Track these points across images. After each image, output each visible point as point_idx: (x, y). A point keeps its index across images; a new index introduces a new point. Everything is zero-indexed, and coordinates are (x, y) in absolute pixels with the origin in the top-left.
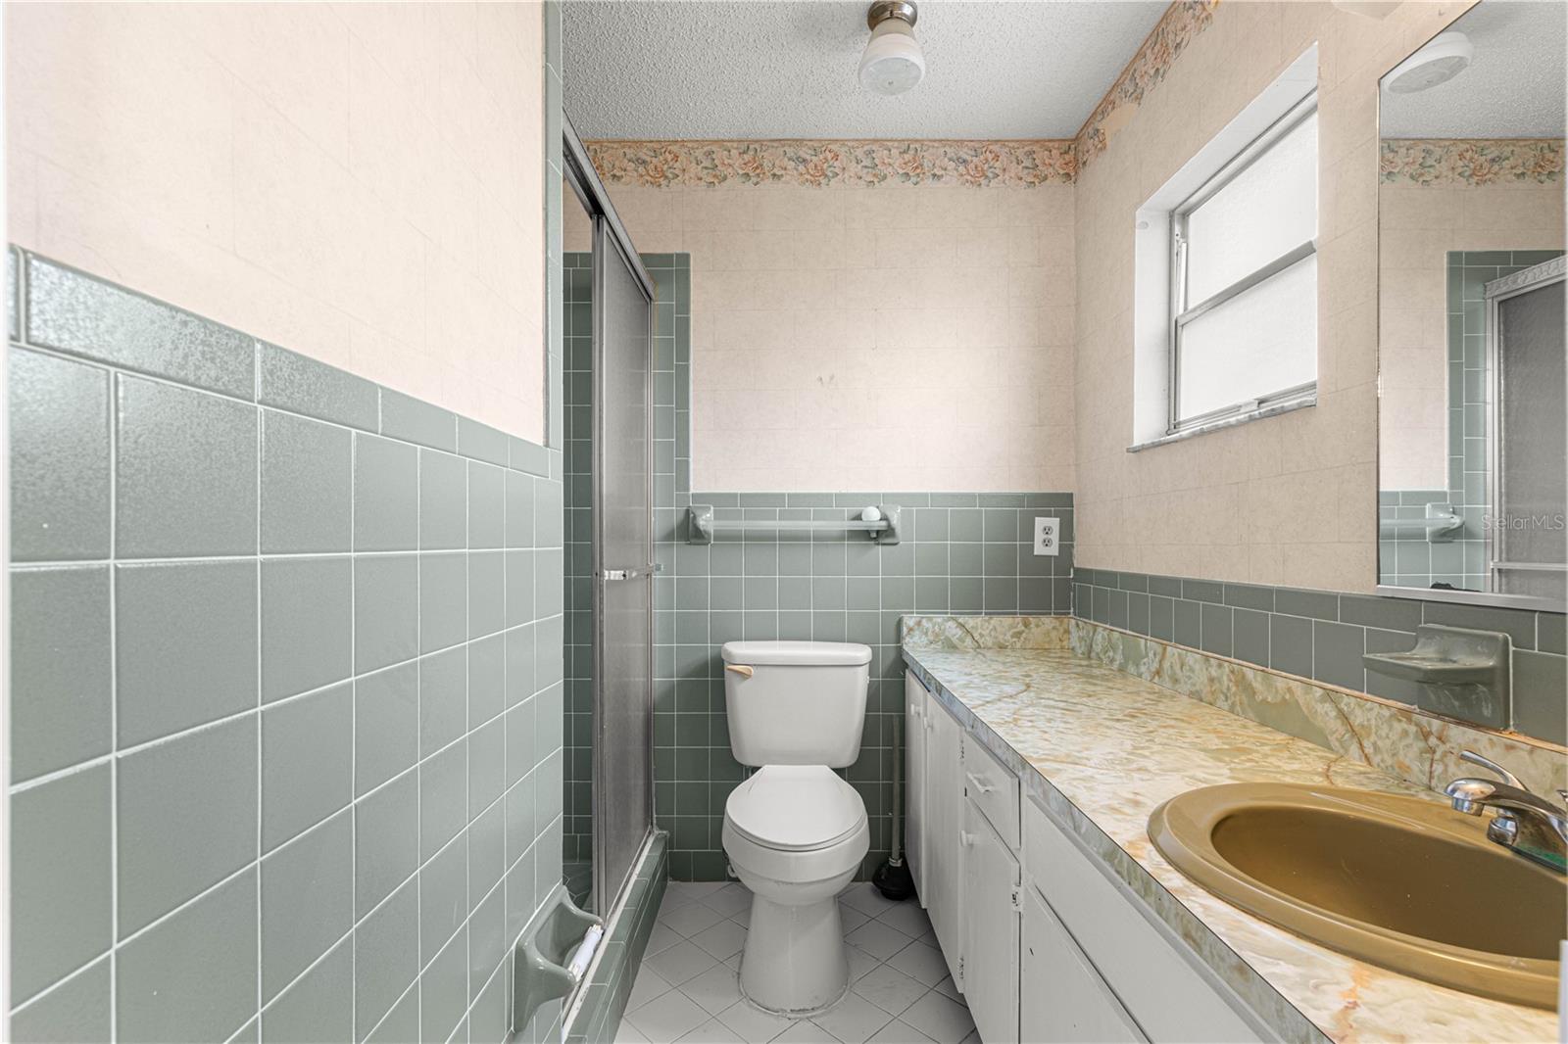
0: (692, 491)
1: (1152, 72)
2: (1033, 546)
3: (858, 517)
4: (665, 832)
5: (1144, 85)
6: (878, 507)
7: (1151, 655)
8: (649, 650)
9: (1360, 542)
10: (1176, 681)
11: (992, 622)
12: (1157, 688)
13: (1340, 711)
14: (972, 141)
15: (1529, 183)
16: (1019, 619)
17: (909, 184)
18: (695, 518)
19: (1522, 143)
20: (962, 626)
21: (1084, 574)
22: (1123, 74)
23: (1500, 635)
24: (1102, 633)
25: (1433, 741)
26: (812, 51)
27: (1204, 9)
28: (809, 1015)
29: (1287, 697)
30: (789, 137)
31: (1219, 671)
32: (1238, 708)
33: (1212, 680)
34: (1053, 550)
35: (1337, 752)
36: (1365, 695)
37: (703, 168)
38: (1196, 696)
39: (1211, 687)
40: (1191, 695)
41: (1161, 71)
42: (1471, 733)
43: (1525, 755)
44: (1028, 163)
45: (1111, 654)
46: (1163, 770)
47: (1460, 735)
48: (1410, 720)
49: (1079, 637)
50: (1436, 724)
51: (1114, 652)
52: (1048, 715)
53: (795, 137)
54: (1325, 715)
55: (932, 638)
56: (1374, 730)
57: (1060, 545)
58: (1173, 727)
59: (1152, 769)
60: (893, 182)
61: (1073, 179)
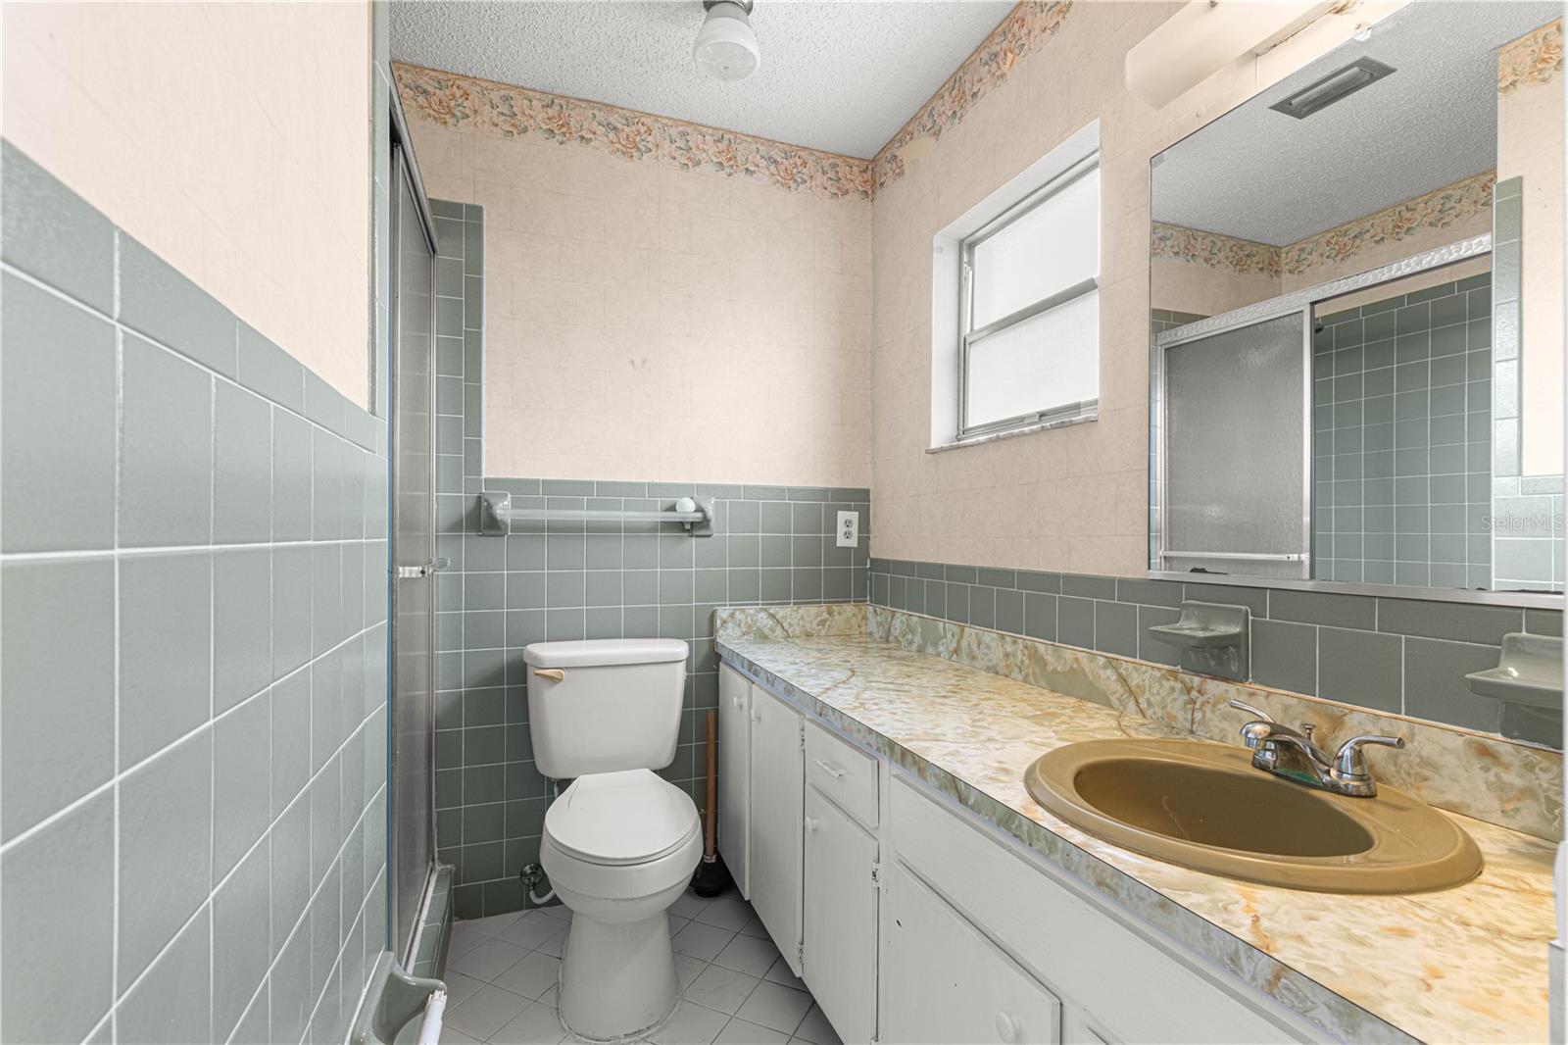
0: (485, 475)
1: (950, 113)
2: (836, 537)
3: (672, 508)
4: (449, 866)
5: (941, 124)
6: (692, 498)
7: (949, 636)
8: (430, 657)
9: (1133, 535)
10: (974, 658)
11: (801, 611)
12: (957, 666)
13: (1120, 675)
14: (783, 143)
15: (1179, 261)
16: (824, 607)
17: (723, 174)
18: (489, 506)
19: (1177, 229)
20: (772, 616)
21: (878, 564)
22: (921, 109)
23: (1243, 608)
24: (900, 618)
25: (1194, 694)
26: (640, 14)
27: (999, 68)
28: (644, 1035)
29: (1075, 666)
30: (598, 100)
31: (1014, 648)
32: (1031, 679)
33: (1007, 655)
34: (853, 542)
35: (1117, 710)
36: (1137, 660)
37: (499, 113)
38: (993, 670)
39: (1006, 661)
40: (988, 669)
41: (959, 114)
42: (1224, 686)
43: (1262, 699)
44: (831, 174)
45: (910, 637)
46: (1006, 738)
47: (1214, 687)
48: (1176, 679)
49: (877, 623)
50: (1197, 680)
51: (913, 635)
52: (887, 697)
53: (605, 101)
54: (1108, 679)
55: (744, 630)
56: (1147, 688)
57: (859, 537)
58: (989, 699)
59: (998, 738)
60: (707, 168)
61: (871, 197)
